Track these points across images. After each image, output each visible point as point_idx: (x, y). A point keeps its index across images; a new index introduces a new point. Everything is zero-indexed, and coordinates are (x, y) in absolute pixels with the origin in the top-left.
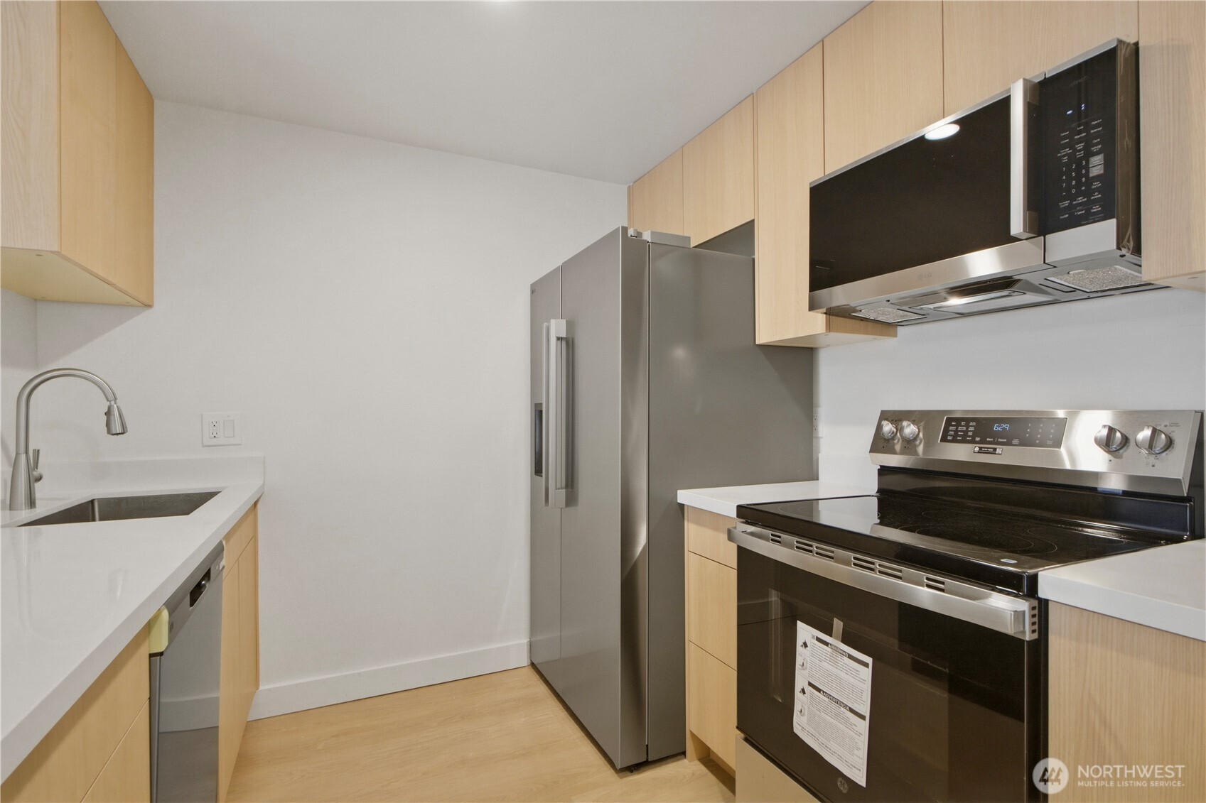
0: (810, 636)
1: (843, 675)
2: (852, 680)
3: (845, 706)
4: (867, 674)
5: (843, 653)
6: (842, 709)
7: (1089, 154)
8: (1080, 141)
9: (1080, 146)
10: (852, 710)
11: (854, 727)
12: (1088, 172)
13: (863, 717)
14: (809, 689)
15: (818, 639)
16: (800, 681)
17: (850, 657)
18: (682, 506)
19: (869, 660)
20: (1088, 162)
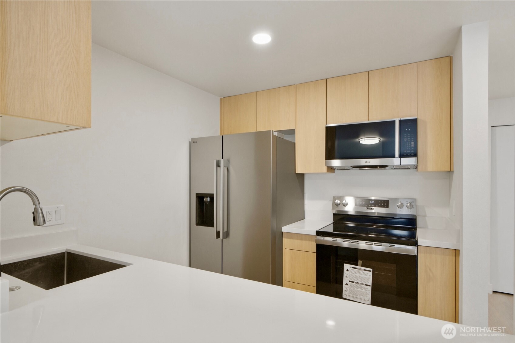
0: (349, 267)
1: (363, 276)
2: (366, 276)
3: (363, 284)
4: (371, 274)
5: (362, 270)
6: (362, 285)
7: (411, 141)
8: (409, 137)
9: (409, 139)
10: (366, 285)
11: (367, 289)
12: (411, 145)
13: (370, 286)
14: (349, 283)
15: (352, 268)
16: (345, 281)
17: (365, 270)
18: (282, 232)
19: (371, 270)
20: (411, 143)
